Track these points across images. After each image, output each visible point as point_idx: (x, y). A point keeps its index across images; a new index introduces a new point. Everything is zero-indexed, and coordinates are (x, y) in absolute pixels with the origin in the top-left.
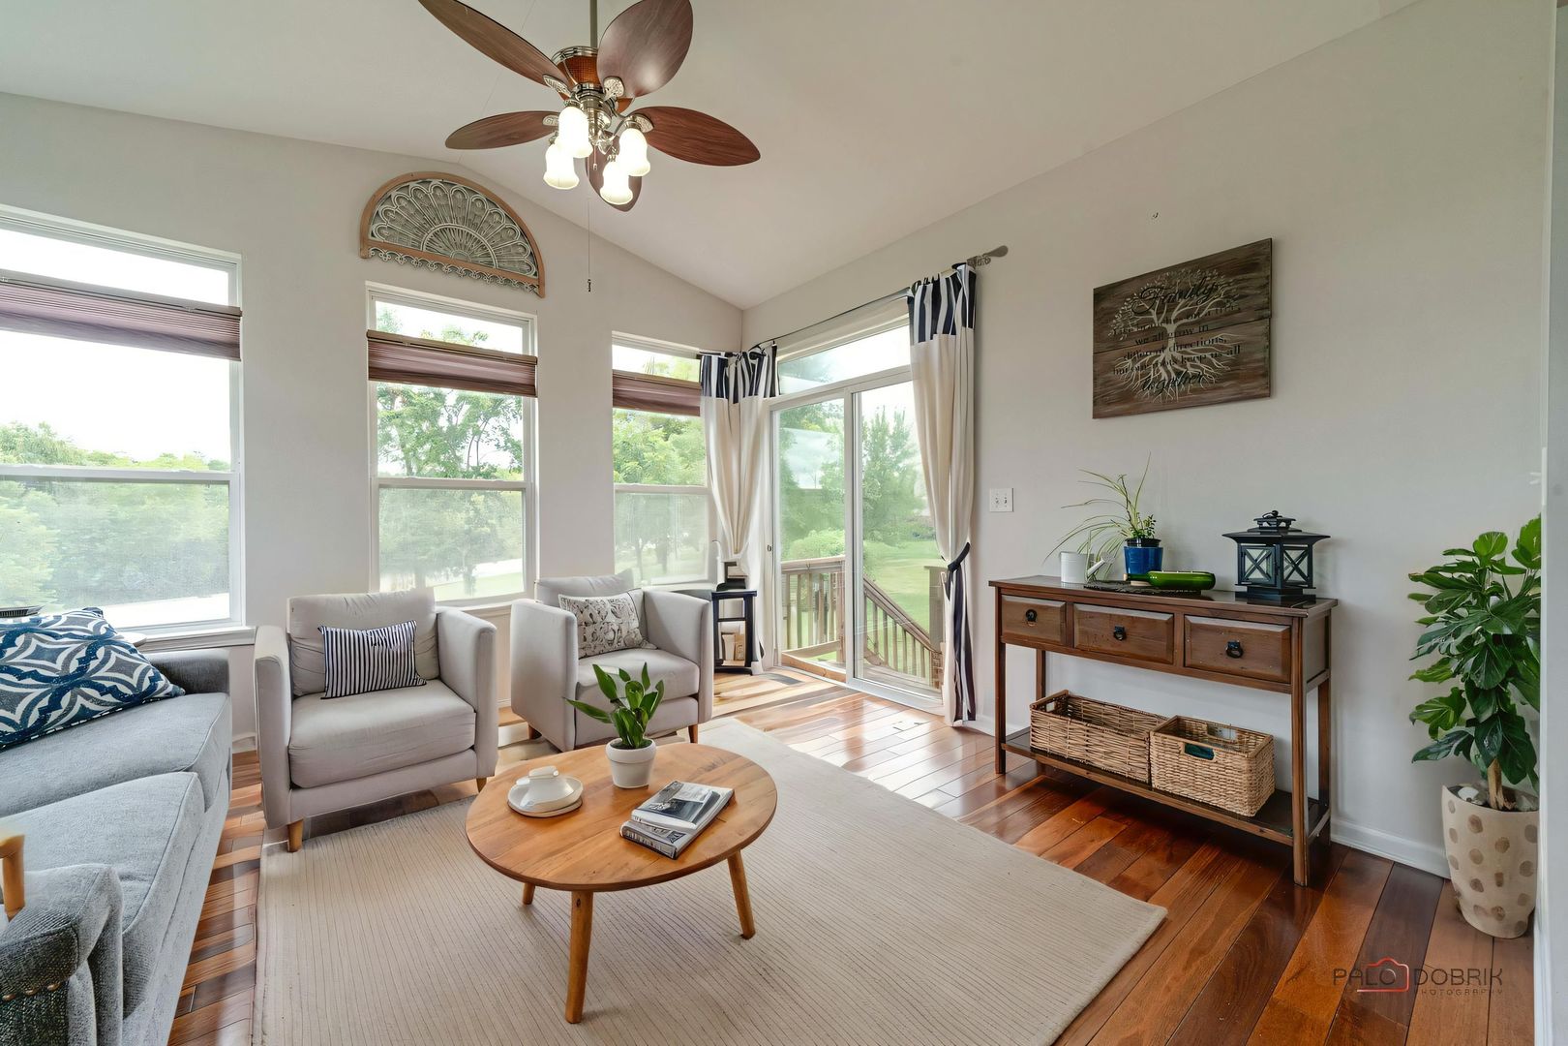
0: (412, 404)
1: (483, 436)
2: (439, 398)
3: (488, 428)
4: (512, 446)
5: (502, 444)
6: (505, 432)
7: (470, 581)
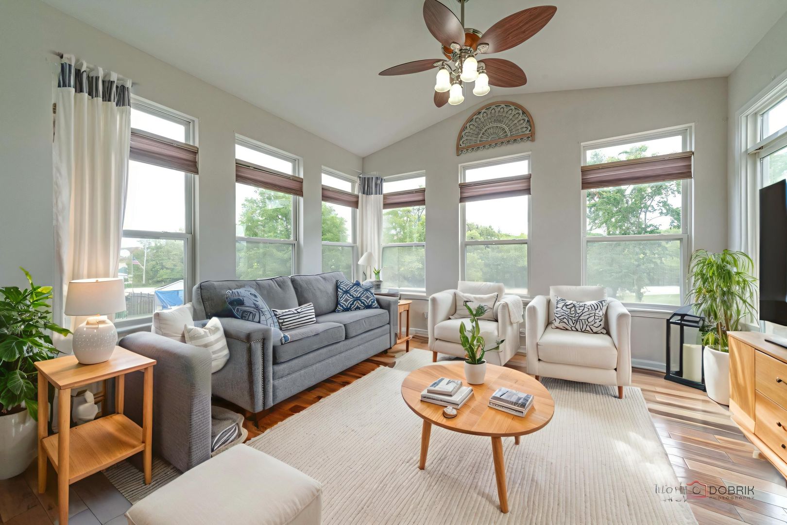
0: (603, 198)
1: (650, 209)
2: (622, 192)
3: (654, 204)
4: (671, 212)
5: (665, 211)
6: (665, 204)
7: (640, 296)
